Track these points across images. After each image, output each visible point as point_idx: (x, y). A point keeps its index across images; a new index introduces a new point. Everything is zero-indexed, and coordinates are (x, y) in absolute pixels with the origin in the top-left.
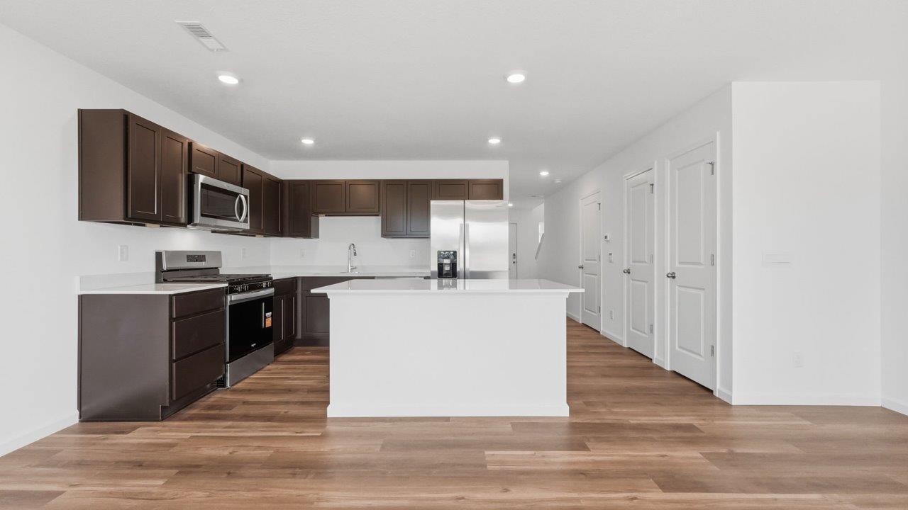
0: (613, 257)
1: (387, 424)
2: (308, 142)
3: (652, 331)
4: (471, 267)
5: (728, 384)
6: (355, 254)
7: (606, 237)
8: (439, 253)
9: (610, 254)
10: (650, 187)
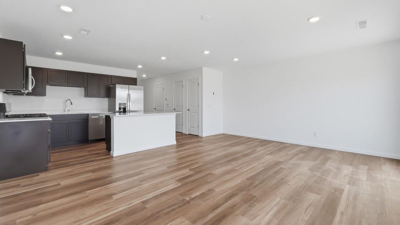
0: (169, 105)
1: (136, 153)
2: (59, 54)
3: (183, 125)
4: (132, 109)
5: (202, 133)
6: (72, 104)
7: (166, 99)
8: (120, 104)
9: (168, 104)
10: (182, 86)
